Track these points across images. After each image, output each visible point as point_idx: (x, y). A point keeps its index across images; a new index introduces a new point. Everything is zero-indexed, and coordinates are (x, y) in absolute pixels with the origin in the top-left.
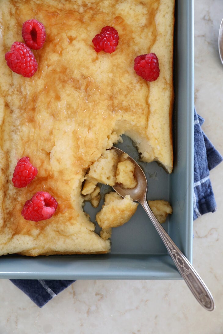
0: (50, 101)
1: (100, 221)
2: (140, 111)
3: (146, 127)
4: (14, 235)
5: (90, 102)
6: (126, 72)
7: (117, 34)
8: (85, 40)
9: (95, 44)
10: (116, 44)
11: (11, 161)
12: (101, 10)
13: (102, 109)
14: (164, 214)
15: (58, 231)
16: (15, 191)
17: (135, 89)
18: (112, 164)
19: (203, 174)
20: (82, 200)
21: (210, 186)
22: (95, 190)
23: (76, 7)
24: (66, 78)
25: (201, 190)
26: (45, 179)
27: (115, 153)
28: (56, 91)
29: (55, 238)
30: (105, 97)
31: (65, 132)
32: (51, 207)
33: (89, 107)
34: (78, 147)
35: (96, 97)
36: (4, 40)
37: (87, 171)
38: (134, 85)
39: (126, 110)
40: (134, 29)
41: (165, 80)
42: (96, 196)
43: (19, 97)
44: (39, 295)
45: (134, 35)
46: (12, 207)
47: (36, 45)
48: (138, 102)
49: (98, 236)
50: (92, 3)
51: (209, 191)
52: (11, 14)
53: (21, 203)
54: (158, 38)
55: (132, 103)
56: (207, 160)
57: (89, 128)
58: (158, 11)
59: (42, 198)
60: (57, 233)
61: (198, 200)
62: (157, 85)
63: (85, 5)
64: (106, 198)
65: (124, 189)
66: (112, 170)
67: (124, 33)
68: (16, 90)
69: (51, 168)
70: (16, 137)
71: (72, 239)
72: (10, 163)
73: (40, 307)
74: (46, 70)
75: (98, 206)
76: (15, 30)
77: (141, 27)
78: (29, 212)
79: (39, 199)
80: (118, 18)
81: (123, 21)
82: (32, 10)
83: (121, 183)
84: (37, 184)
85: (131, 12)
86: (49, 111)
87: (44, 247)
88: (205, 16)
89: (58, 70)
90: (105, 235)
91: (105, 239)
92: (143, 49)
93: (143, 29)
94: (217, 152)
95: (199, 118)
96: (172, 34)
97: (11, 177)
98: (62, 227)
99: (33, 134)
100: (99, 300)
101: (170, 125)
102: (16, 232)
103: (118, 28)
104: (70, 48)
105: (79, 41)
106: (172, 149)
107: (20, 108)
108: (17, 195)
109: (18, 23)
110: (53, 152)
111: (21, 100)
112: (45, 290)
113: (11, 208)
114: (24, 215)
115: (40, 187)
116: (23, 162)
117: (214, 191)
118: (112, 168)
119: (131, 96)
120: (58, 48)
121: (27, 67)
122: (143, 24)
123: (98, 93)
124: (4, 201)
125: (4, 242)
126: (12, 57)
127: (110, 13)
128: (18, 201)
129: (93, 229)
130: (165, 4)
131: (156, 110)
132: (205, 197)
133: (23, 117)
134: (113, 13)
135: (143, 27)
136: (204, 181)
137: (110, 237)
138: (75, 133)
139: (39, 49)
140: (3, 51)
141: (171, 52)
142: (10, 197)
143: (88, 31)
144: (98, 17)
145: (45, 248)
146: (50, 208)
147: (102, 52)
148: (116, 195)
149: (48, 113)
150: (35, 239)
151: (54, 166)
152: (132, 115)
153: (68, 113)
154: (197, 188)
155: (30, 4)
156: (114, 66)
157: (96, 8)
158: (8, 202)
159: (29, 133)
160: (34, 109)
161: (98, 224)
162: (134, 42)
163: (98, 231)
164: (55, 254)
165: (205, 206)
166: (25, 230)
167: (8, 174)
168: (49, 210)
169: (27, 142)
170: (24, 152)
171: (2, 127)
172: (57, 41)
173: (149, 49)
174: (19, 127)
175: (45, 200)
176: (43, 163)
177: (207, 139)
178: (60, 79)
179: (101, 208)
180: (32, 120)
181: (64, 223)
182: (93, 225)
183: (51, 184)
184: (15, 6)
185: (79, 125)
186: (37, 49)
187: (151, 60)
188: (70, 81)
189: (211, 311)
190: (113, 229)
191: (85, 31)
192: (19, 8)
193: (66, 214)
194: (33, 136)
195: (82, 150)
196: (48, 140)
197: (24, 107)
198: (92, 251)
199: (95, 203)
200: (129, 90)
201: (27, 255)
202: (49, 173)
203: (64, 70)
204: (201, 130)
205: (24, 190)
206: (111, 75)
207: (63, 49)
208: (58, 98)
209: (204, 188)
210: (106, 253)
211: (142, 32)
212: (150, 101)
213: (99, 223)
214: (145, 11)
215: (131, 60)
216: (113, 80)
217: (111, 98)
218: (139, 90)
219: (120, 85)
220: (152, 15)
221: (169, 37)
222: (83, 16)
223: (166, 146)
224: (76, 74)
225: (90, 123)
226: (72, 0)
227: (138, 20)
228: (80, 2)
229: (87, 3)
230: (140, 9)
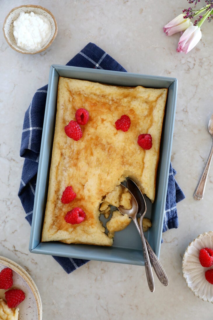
0: (87, 155)
1: (109, 227)
2: (139, 166)
3: (141, 176)
4: (58, 230)
5: (111, 159)
6: (133, 143)
7: (130, 120)
8: (111, 122)
9: (116, 126)
10: (129, 127)
11: (61, 187)
12: (122, 104)
13: (117, 162)
14: (146, 227)
15: (84, 231)
16: (61, 205)
17: (137, 153)
18: (119, 194)
19: (172, 205)
20: (99, 214)
21: (176, 212)
22: (107, 208)
23: (107, 101)
24: (98, 143)
25: (170, 214)
26: (80, 200)
27: (121, 188)
28: (91, 149)
29: (81, 235)
30: (119, 156)
31: (94, 175)
32: (82, 217)
33: (109, 161)
34: (101, 184)
35: (114, 156)
36: (64, 116)
37: (104, 197)
38: (137, 151)
39: (130, 165)
40: (140, 117)
41: (155, 149)
42: (108, 212)
43: (69, 151)
44: (69, 266)
45: (140, 121)
46: (59, 214)
47: (83, 123)
48: (138, 161)
49: (107, 235)
50: (117, 99)
51: (175, 215)
52: (69, 101)
53: (65, 212)
54: (154, 124)
55: (134, 161)
56: (175, 197)
57: (108, 174)
58: (155, 108)
59: (78, 212)
60: (83, 231)
61: (168, 220)
62: (150, 152)
63: (113, 100)
64: (113, 214)
65: (124, 209)
66: (118, 198)
67: (134, 119)
68: (68, 146)
69: (84, 194)
70: (66, 174)
71: (91, 236)
72: (60, 188)
73: (68, 274)
74: (87, 137)
75: (108, 218)
76: (71, 111)
77: (144, 117)
78: (69, 219)
79: (76, 212)
80: (132, 111)
81: (134, 112)
82: (82, 100)
83: (122, 206)
84: (75, 202)
85: (140, 107)
86: (86, 161)
87: (75, 239)
88: (184, 109)
89: (94, 137)
90: (110, 235)
91: (110, 238)
92: (144, 130)
93: (146, 118)
94: (182, 193)
95: (173, 171)
96: (162, 122)
97: (60, 197)
98: (86, 228)
99: (75, 174)
100: (103, 273)
101: (155, 176)
102: (60, 228)
103: (131, 117)
104: (102, 126)
105: (107, 122)
106: (155, 190)
107: (69, 157)
108: (62, 207)
109: (73, 108)
110: (86, 185)
111: (70, 153)
112: (72, 264)
113: (58, 214)
114: (66, 220)
115: (76, 204)
116: (69, 189)
117: (178, 216)
118: (118, 197)
119: (134, 157)
120: (95, 125)
121: (77, 136)
122: (146, 115)
123: (115, 154)
124: (54, 210)
125: (52, 233)
126: (69, 130)
127: (127, 107)
128: (63, 211)
129: (104, 231)
130: (160, 104)
131: (147, 167)
132: (172, 219)
133: (71, 163)
134: (129, 107)
135: (146, 116)
136: (172, 209)
137: (113, 237)
138: (99, 175)
139: (84, 125)
140: (63, 122)
141: (160, 133)
142: (58, 208)
143: (113, 116)
144: (120, 108)
145: (75, 240)
146: (82, 218)
147: (120, 130)
148: (119, 213)
149: (85, 162)
150: (70, 234)
151: (85, 193)
152: (133, 168)
153: (97, 164)
154: (168, 213)
155: (81, 96)
156: (126, 138)
157: (119, 102)
158: (57, 211)
159: (73, 172)
160: (77, 159)
161: (107, 228)
162: (139, 125)
163: (107, 233)
164: (81, 243)
165: (172, 224)
166: (65, 228)
167: (58, 194)
168: (81, 219)
169: (71, 177)
170: (69, 183)
171: (58, 167)
172: (94, 120)
173: (148, 129)
174: (68, 168)
175: (79, 213)
176: (79, 190)
177: (177, 184)
178: (94, 143)
179: (110, 219)
180: (75, 165)
181: (88, 226)
182: (104, 229)
183: (83, 203)
184: (72, 96)
185: (103, 171)
186: (83, 125)
187: (148, 139)
188: (100, 145)
189: (166, 286)
190: (115, 232)
191: (111, 116)
192: (75, 98)
193: (90, 221)
194: (76, 175)
195: (103, 186)
196: (84, 178)
197: (72, 157)
198: (102, 244)
199: (107, 216)
200: (133, 153)
201: (64, 242)
202: (82, 197)
203: (97, 138)
204: (174, 178)
205: (67, 205)
206: (124, 144)
207: (97, 126)
208: (92, 154)
209: (172, 213)
210: (110, 246)
211: (145, 119)
212: (145, 161)
213: (108, 228)
214: (147, 107)
215: (137, 136)
216: (125, 147)
217: (123, 157)
218: (139, 154)
219: (128, 150)
220: (151, 110)
221: (160, 124)
222: (111, 107)
223: (151, 188)
224: (104, 142)
225: (109, 170)
226: (106, 96)
227: (143, 112)
228: (110, 98)
229: (114, 99)
230: (145, 106)
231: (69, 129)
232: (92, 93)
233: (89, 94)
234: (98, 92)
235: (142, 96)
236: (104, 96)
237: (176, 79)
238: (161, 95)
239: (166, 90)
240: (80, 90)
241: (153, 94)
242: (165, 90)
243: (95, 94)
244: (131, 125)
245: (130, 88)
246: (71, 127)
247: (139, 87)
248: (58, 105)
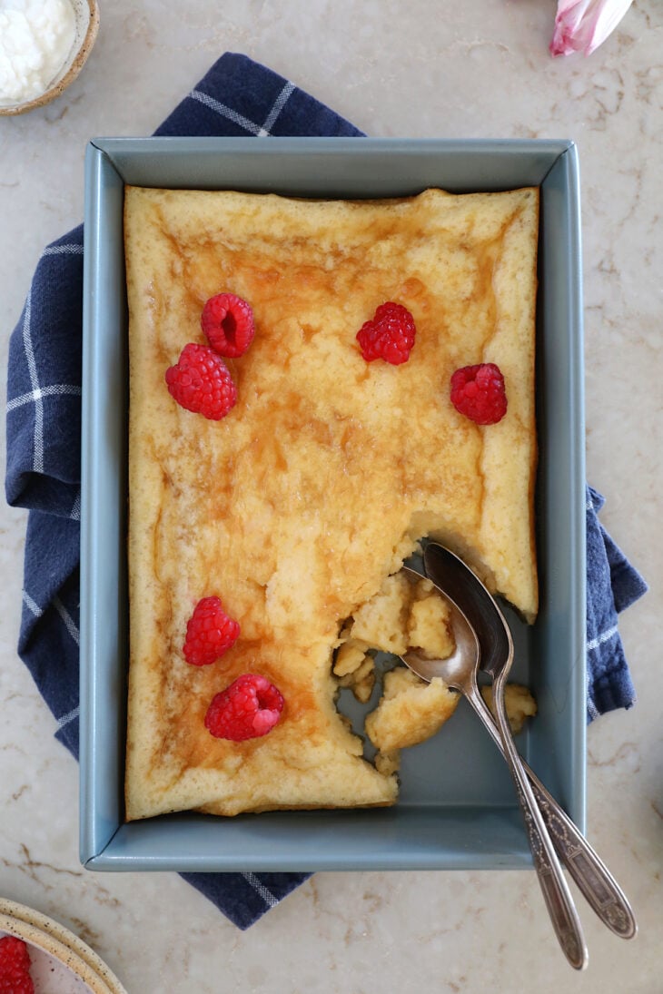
0: (264, 473)
1: (376, 735)
2: (464, 491)
3: (478, 525)
4: (185, 769)
5: (355, 474)
6: (432, 405)
7: (411, 321)
8: (340, 335)
9: (362, 346)
10: (411, 345)
11: (178, 605)
12: (373, 265)
13: (381, 484)
14: (518, 718)
15: (284, 760)
16: (187, 671)
17: (452, 443)
18: (399, 606)
19: (603, 622)
20: (335, 688)
21: (618, 649)
22: (363, 663)
23: (317, 257)
24: (299, 421)
25: (600, 659)
26: (255, 644)
27: (405, 581)
28: (277, 449)
29: (276, 775)
30: (387, 461)
31: (299, 541)
32: (271, 710)
33: (351, 484)
34: (328, 574)
35: (367, 462)
36: (158, 334)
37: (346, 624)
38: (451, 432)
39: (433, 488)
40: (447, 305)
41: (519, 420)
42: (365, 678)
43: (193, 463)
44: (240, 902)
45: (447, 320)
46: (181, 706)
47: (234, 349)
48: (458, 471)
49: (371, 766)
50: (353, 248)
51: (617, 659)
52: (173, 274)
53: (201, 699)
54: (502, 325)
55: (446, 474)
56: (611, 592)
57: (353, 532)
58: (501, 266)
59: (252, 691)
60: (282, 762)
61: (593, 680)
62: (502, 433)
63: (337, 254)
64: (387, 681)
65: (426, 659)
66: (399, 620)
67: (425, 316)
68: (187, 445)
69: (269, 620)
70: (189, 552)
71: (315, 777)
72: (174, 610)
73: (243, 929)
74: (255, 403)
75: (369, 699)
76: (184, 310)
77: (463, 301)
78: (224, 722)
79: (246, 694)
80: (414, 284)
81: (424, 288)
82: (219, 265)
83: (419, 648)
84: (236, 657)
85: (441, 268)
86: (263, 494)
87: (252, 795)
88: (602, 263)
89: (282, 401)
90: (385, 764)
91: (386, 774)
92: (469, 351)
93: (469, 305)
94: (634, 572)
95: (593, 496)
96: (533, 315)
97: (179, 642)
98: (292, 750)
99: (227, 546)
100: (372, 910)
101: (530, 520)
102: (190, 762)
103: (413, 306)
104: (307, 352)
105: (326, 337)
106: (535, 573)
107: (197, 485)
108: (191, 680)
109: (191, 297)
110: (272, 584)
111: (197, 469)
112: (254, 889)
113: (178, 710)
114: (212, 728)
115: (243, 663)
116: (208, 608)
117: (628, 660)
118: (399, 615)
119: (445, 457)
120: (281, 354)
121: (215, 400)
122: (468, 294)
123: (371, 455)
124: (162, 694)
125: (163, 784)
126: (184, 380)
127: (394, 271)
128: (194, 694)
129: (359, 752)
130: (516, 249)
131: (498, 488)
132: (608, 674)
133: (205, 506)
134: (402, 271)
135: (468, 299)
136: (605, 637)
137: (397, 769)
138: (320, 541)
139: (240, 356)
140: (157, 357)
141: (530, 356)
142: (176, 684)
143: (345, 313)
144: (368, 280)
145: (254, 798)
146: (271, 713)
147: (379, 361)
148: (408, 675)
149: (259, 498)
150: (231, 778)
151: (275, 616)
152: (446, 501)
153: (305, 498)
154: (591, 653)
155: (215, 250)
156: (405, 390)
157: (363, 258)
158: (172, 696)
159: (219, 542)
160: (228, 489)
161: (370, 740)
162: (447, 334)
163: (370, 758)
164: (277, 808)
165: (608, 695)
166: (210, 758)
167: (170, 633)
168: (267, 716)
169: (212, 563)
170: (207, 585)
171: (156, 527)
172: (276, 337)
173: (482, 348)
174: (196, 530)
175: (259, 694)
176: (249, 609)
177: (611, 543)
178: (285, 423)
179: (377, 705)
180: (223, 514)
181: (298, 741)
182: (360, 742)
183: (268, 655)
184: (181, 255)
185: (330, 525)
186: (237, 356)
187: (490, 383)
188: (308, 427)
190: (400, 752)
191: (338, 312)
192: (191, 261)
193: (303, 722)
194: (229, 550)
195: (337, 581)
196: (261, 559)
197: (206, 484)
198: (358, 803)
199: (364, 692)
200: (438, 444)
201: (213, 812)
202: (264, 632)
203: (295, 400)
204: (599, 523)
205: (208, 669)
206: (398, 412)
207: (291, 355)
208: (281, 465)
209: (606, 654)
210: (390, 805)
211: (465, 311)
212: (484, 468)
213: (374, 739)
214: (471, 264)
215: (443, 377)
216: (403, 423)
217: (400, 462)
218: (461, 445)
219: (418, 434)
220: (485, 273)
221: (526, 323)
222: (334, 278)
223: (522, 568)
224: (322, 411)
225: (354, 520)
226: (309, 242)
227: (455, 284)
228: (326, 246)
229: (341, 247)
230: (460, 261)
231: (185, 375)
232: (255, 235)
233: (244, 240)
234: (277, 230)
235: (445, 224)
236: (301, 242)
237: (568, 142)
238: (516, 214)
239: (533, 193)
240: (207, 228)
241: (485, 214)
242: (528, 196)
243: (266, 239)
244: (418, 338)
245: (395, 201)
246: (192, 370)
247: (430, 192)
248: (131, 293)
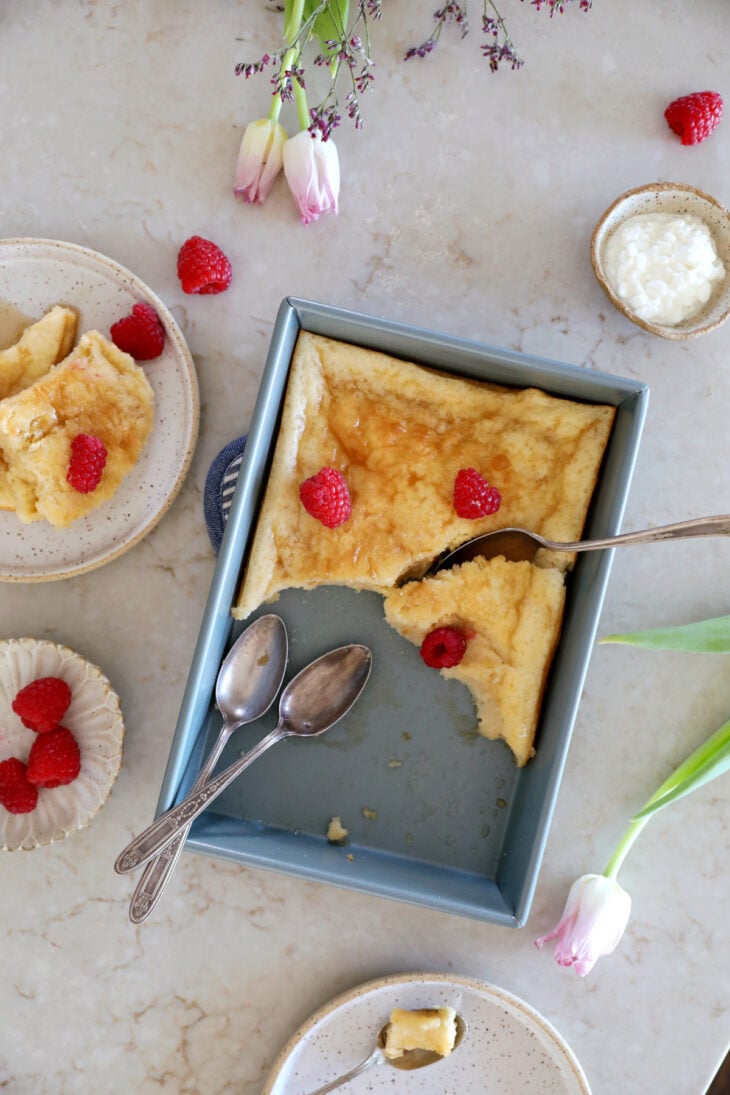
8: (437, 486)
12: (475, 437)
23: (434, 420)
28: (371, 560)
40: (523, 481)
43: (304, 554)
45: (521, 493)
50: (463, 419)
52: (322, 408)
54: (562, 507)
58: (573, 461)
63: (450, 421)
67: (506, 486)
68: (302, 541)
74: (361, 522)
76: (324, 436)
77: (537, 481)
80: (501, 460)
81: (509, 464)
85: (526, 451)
89: (382, 525)
93: (540, 485)
96: (587, 505)
103: (498, 476)
104: (410, 493)
105: (426, 485)
109: (332, 428)
120: (390, 489)
121: (335, 514)
122: (541, 477)
127: (490, 445)
130: (587, 451)
134: (496, 447)
135: (541, 480)
140: (296, 468)
143: (446, 468)
144: (469, 449)
157: (468, 430)
162: (519, 504)
172: (390, 475)
184: (331, 393)
191: (441, 468)
192: (338, 400)
203: (392, 527)
207: (396, 492)
211: (538, 487)
214: (550, 454)
221: (580, 510)
222: (443, 440)
224: (410, 538)
226: (431, 407)
227: (534, 467)
228: (443, 413)
229: (454, 416)
230: (542, 449)
231: (318, 491)
232: (390, 392)
233: (381, 392)
234: (409, 392)
235: (537, 418)
236: (424, 405)
237: (642, 385)
238: (593, 425)
239: (611, 411)
240: (357, 377)
241: (571, 419)
242: (607, 412)
243: (399, 397)
245: (505, 390)
246: (325, 489)
247: (533, 391)
248: (286, 413)
